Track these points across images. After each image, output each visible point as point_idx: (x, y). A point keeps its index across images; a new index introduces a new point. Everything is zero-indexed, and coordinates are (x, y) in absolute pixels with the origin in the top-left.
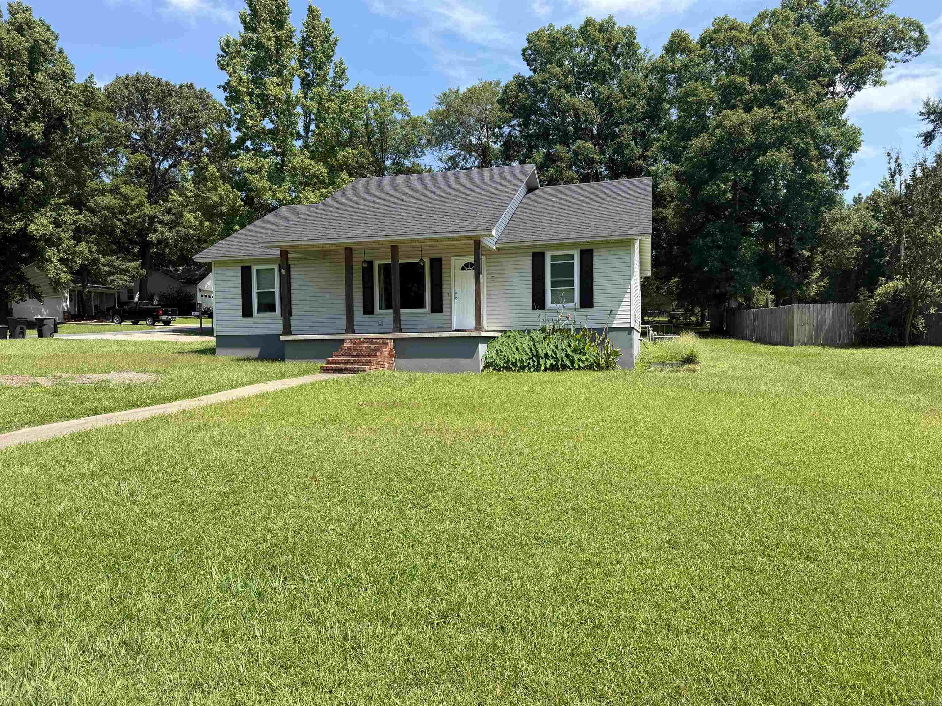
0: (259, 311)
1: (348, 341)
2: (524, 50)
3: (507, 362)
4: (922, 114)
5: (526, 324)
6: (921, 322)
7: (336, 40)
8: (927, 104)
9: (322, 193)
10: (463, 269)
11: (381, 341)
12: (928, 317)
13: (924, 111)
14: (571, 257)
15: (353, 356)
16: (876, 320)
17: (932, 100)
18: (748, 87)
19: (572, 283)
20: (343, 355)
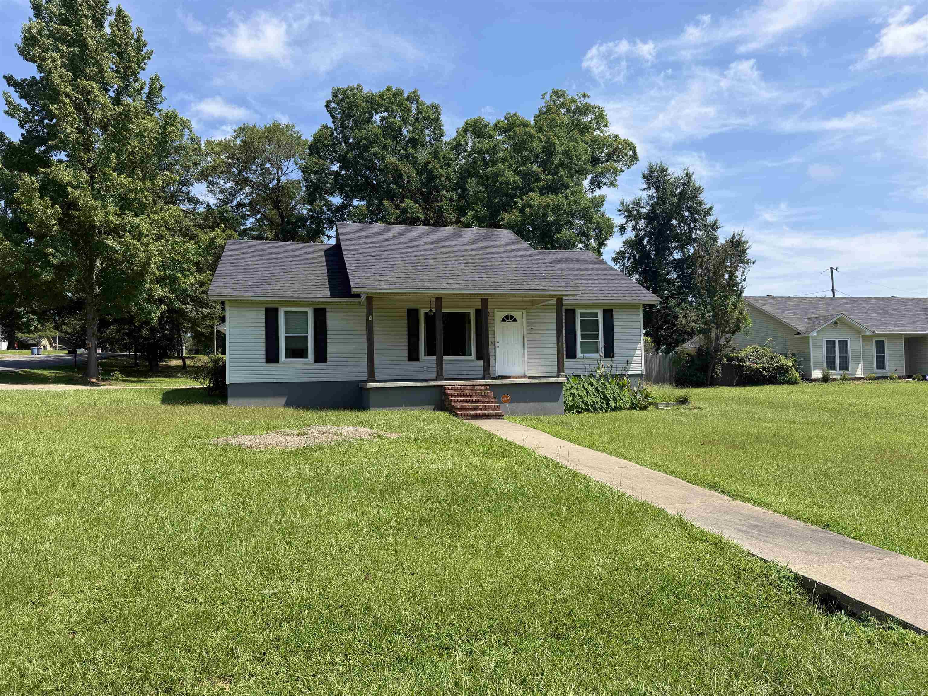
0: (287, 356)
1: (450, 387)
2: (328, 103)
3: (586, 404)
4: (619, 210)
5: (574, 370)
6: (719, 369)
7: (151, 54)
8: (622, 203)
9: (154, 220)
10: (503, 320)
11: (483, 387)
12: (723, 365)
13: (621, 208)
14: (596, 315)
15: (472, 403)
16: (689, 367)
17: (625, 201)
18: (542, 176)
19: (597, 337)
20: (462, 402)
